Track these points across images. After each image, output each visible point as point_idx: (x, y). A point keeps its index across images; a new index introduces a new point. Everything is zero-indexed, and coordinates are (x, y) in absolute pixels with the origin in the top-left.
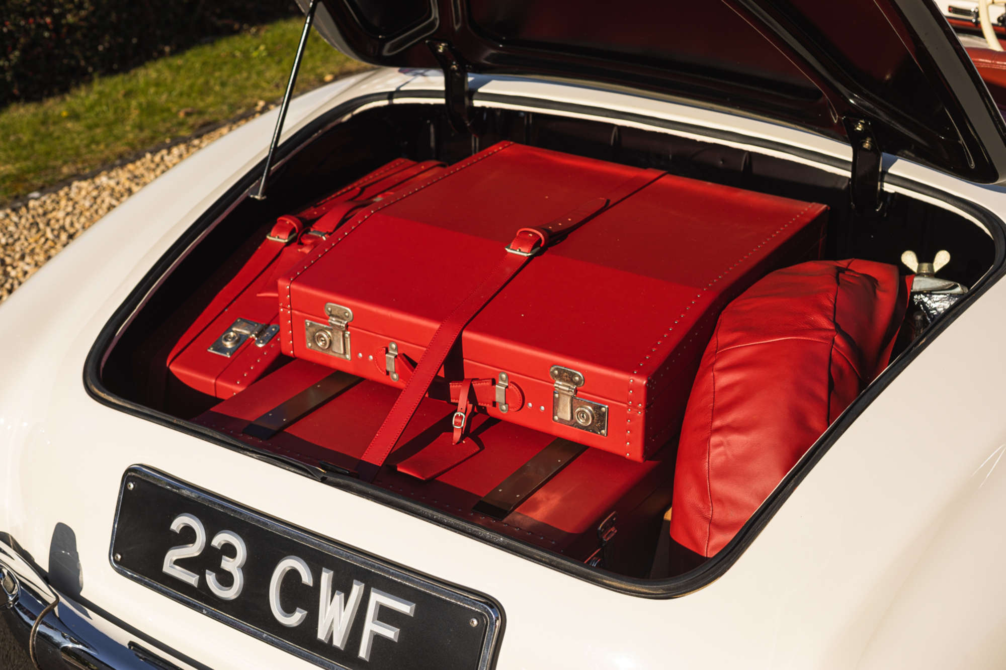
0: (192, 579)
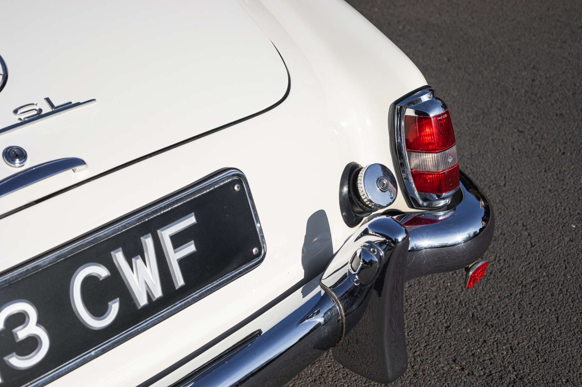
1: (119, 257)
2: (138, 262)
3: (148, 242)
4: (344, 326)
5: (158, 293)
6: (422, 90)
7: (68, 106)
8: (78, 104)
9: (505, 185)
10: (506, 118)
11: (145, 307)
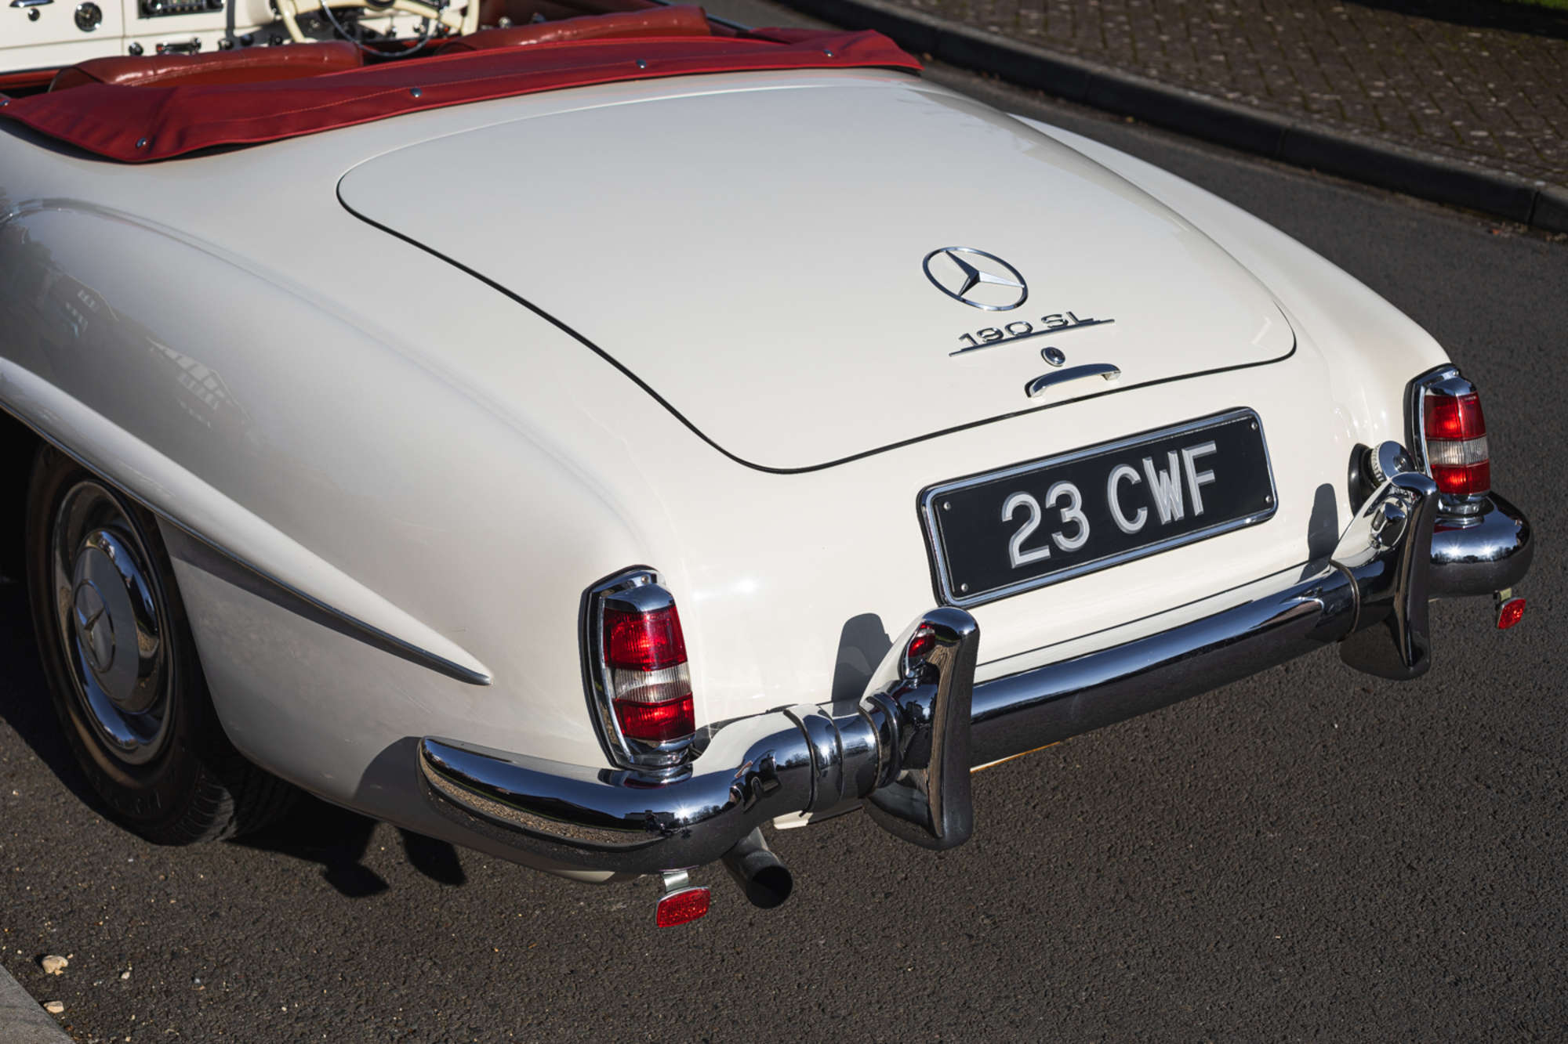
0: (1044, 553)
1: (1148, 464)
2: (1164, 475)
3: (1173, 457)
4: (1358, 613)
5: (1180, 514)
6: (1445, 367)
7: (1089, 322)
8: (1099, 322)
9: (1550, 609)
10: (1554, 531)
11: (1168, 525)
